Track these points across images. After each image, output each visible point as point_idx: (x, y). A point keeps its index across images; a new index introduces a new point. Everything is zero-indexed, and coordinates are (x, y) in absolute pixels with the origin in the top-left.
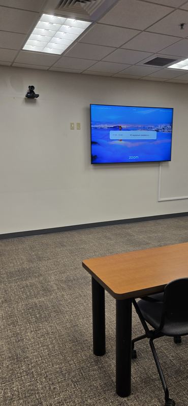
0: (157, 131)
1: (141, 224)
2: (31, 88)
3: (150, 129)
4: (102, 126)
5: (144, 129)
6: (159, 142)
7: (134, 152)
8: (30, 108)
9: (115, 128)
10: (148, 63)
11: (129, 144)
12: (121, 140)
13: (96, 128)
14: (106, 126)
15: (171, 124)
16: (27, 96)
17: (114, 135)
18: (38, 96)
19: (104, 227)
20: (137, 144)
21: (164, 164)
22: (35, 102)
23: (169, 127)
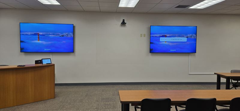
0: (187, 37)
1: (178, 86)
2: (124, 20)
3: (183, 36)
4: (156, 35)
5: (179, 36)
6: (188, 43)
7: (173, 48)
8: (123, 28)
9: (163, 36)
10: (176, 7)
11: (171, 44)
12: (166, 42)
13: (153, 36)
14: (158, 35)
15: (196, 34)
16: (121, 23)
17: (162, 39)
18: (126, 23)
19: (156, 85)
20: (175, 44)
21: (192, 54)
22: (125, 26)
23: (194, 35)
